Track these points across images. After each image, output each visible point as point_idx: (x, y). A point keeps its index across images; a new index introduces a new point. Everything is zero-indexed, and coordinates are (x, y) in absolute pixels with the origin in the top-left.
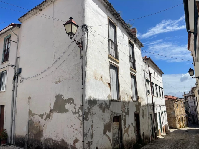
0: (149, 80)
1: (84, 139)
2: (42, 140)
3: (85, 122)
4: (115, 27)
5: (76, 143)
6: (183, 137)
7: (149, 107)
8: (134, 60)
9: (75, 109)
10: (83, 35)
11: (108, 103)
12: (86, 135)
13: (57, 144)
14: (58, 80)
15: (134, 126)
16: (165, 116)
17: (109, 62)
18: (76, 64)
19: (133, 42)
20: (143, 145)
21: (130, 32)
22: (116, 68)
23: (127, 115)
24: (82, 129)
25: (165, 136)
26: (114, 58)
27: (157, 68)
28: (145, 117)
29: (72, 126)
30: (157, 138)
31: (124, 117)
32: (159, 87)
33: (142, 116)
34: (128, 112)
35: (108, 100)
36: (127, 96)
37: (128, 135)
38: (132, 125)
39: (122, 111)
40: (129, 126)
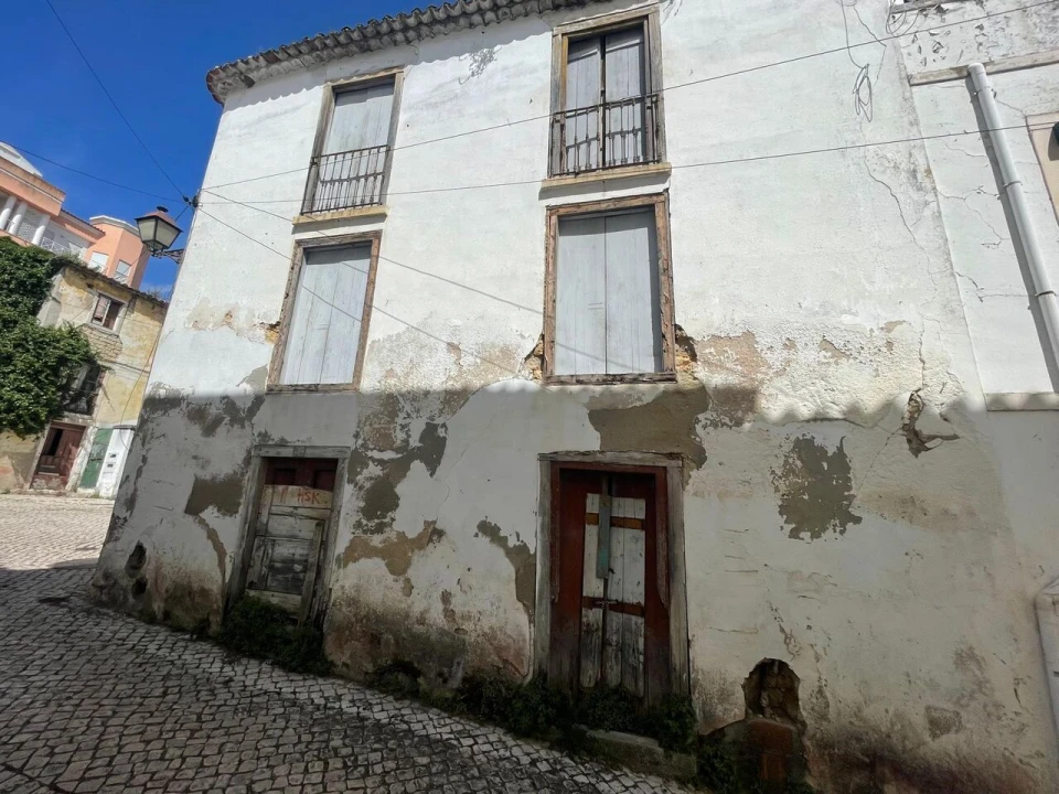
11: (245, 404)
17: (299, 241)
33: (783, 510)
34: (432, 449)
35: (247, 388)
36: (453, 357)
37: (401, 584)
38: (484, 540)
39: (357, 436)
40: (440, 533)
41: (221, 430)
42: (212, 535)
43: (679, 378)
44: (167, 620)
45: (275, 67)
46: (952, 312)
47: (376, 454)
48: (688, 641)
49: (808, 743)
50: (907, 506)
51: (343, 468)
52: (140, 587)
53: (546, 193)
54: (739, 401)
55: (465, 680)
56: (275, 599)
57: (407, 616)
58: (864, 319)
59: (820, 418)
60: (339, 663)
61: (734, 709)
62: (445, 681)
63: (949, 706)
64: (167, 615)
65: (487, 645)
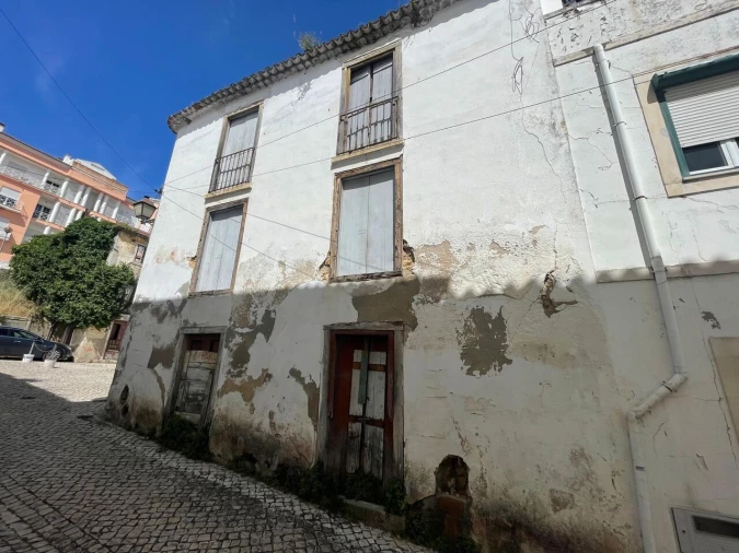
11: (178, 304)
17: (208, 208)
31: (237, 340)
33: (463, 356)
34: (267, 326)
35: (179, 295)
36: (281, 269)
37: (249, 407)
38: (293, 380)
39: (230, 320)
40: (270, 376)
41: (167, 319)
42: (159, 380)
43: (404, 273)
45: (200, 111)
46: (576, 216)
47: (239, 330)
48: (404, 444)
49: (473, 511)
50: (542, 351)
51: (223, 338)
52: (126, 410)
53: (335, 165)
54: (439, 285)
55: (279, 465)
56: (188, 416)
57: (251, 426)
58: (519, 226)
59: (488, 294)
60: (216, 454)
61: (429, 488)
62: (269, 466)
63: (566, 490)
64: (136, 426)
65: (291, 444)
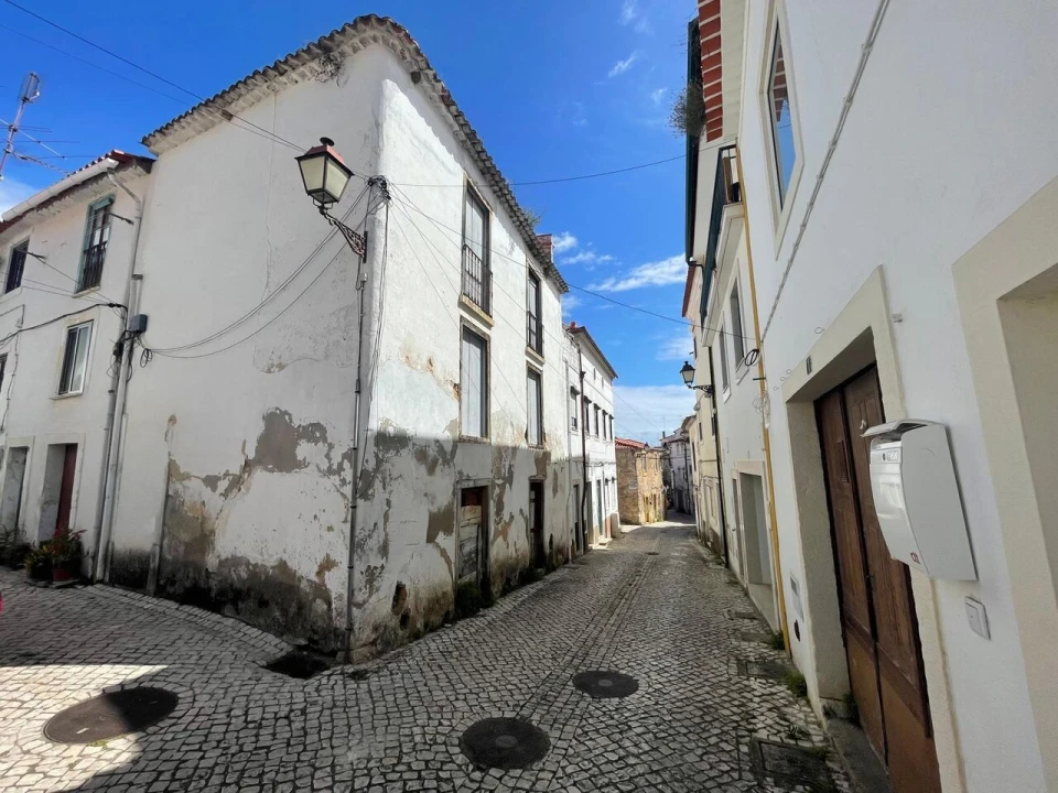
0: (578, 388)
1: (356, 557)
2: (211, 562)
3: (360, 502)
4: (485, 214)
5: (327, 573)
6: (653, 546)
7: (573, 464)
8: (540, 328)
9: (330, 460)
10: (371, 212)
11: (448, 448)
12: (361, 546)
13: (263, 577)
14: (276, 362)
15: (526, 518)
16: (611, 492)
17: (461, 317)
18: (341, 309)
19: (540, 274)
20: (548, 572)
21: (532, 240)
22: (482, 343)
23: (507, 485)
24: (349, 525)
25: (610, 543)
26: (477, 309)
27: (599, 358)
28: (559, 494)
29: (315, 517)
30: (586, 549)
31: (497, 491)
32: (604, 413)
34: (510, 477)
35: (449, 435)
37: (506, 545)
38: (521, 516)
39: (492, 471)
40: (513, 517)
41: (438, 467)
42: (443, 553)
44: (430, 628)
47: (497, 482)
51: (490, 490)
52: (404, 619)
56: (467, 579)
57: (508, 558)
64: (426, 625)
